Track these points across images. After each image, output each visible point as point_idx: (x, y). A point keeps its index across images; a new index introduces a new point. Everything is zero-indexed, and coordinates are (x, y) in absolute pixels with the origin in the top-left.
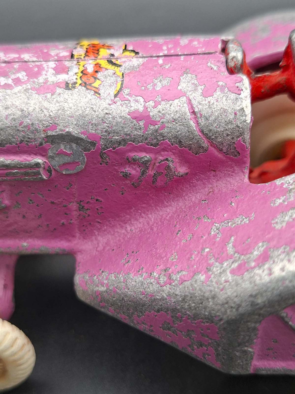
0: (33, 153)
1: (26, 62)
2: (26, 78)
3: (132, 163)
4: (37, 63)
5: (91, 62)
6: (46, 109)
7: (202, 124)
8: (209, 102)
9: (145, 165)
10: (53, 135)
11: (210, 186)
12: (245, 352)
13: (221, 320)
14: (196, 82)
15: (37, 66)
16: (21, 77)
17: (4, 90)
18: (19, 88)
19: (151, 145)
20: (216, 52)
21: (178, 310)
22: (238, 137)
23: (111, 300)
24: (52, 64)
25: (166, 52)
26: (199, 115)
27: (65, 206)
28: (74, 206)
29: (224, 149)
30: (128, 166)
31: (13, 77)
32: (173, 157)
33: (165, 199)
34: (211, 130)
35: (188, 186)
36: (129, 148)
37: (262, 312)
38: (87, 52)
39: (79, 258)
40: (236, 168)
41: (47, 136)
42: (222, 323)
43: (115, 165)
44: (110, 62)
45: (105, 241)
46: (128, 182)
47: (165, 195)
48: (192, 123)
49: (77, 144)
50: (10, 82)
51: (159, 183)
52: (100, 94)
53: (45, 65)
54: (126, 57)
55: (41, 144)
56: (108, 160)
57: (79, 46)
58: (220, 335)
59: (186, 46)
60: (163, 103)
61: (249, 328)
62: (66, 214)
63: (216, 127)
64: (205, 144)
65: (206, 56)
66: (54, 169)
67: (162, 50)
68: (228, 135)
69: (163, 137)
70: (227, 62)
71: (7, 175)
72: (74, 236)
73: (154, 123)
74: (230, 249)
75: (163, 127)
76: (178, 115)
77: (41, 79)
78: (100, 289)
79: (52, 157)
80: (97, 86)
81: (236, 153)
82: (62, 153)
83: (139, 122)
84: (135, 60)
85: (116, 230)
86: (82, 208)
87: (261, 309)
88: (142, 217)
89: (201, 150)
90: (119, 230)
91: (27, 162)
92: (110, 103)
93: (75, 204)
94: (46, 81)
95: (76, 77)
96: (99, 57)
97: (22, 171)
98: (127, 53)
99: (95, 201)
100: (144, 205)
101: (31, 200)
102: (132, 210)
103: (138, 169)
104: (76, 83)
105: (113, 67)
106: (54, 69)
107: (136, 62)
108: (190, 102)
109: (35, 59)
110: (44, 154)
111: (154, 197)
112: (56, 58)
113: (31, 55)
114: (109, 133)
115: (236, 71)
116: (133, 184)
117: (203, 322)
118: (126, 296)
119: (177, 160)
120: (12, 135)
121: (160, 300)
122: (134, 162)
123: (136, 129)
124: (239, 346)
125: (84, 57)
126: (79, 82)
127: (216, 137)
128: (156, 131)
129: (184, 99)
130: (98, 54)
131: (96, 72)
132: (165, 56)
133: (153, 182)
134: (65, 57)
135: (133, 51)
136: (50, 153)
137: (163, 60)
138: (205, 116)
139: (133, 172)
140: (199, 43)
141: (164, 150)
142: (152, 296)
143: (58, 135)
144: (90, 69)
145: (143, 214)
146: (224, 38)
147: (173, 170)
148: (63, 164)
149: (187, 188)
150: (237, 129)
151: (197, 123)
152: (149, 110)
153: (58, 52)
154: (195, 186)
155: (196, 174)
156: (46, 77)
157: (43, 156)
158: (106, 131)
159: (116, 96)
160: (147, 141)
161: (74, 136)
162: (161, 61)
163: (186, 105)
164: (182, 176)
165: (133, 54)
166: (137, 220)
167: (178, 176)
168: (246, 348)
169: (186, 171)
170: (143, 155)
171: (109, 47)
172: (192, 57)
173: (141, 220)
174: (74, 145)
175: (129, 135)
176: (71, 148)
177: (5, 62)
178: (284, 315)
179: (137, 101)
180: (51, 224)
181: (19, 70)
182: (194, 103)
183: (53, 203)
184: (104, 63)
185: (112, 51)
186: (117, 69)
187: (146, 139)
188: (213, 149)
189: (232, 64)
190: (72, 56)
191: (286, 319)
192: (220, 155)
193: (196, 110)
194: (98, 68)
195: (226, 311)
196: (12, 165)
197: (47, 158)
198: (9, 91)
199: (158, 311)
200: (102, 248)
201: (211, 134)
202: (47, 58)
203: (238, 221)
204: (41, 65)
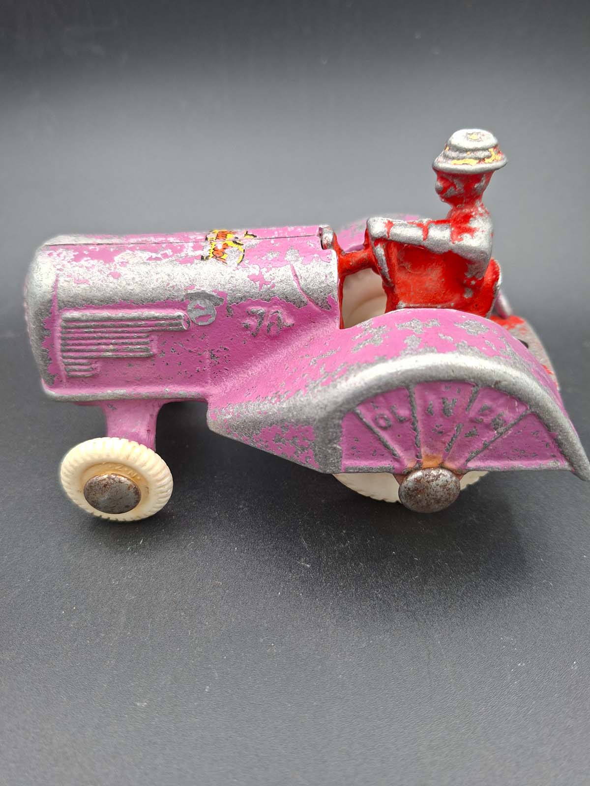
0: (176, 308)
1: (171, 243)
2: (171, 253)
3: (251, 316)
4: (180, 244)
5: (221, 242)
6: (187, 274)
7: (302, 283)
8: (307, 268)
9: (262, 316)
10: (192, 293)
11: (311, 335)
12: (335, 449)
13: (314, 420)
14: (298, 255)
15: (180, 246)
16: (168, 253)
17: (155, 261)
18: (167, 260)
19: (265, 300)
20: (314, 235)
21: (285, 420)
22: (329, 293)
23: (235, 425)
24: (191, 244)
25: (277, 236)
26: (299, 278)
27: (200, 355)
28: (207, 354)
29: (319, 303)
30: (248, 318)
31: (162, 252)
32: (282, 310)
33: (278, 347)
34: (308, 288)
35: (295, 336)
36: (248, 303)
37: (342, 409)
38: (217, 236)
39: (210, 400)
40: (329, 319)
41: (187, 294)
42: (315, 423)
43: (238, 318)
44: (235, 242)
45: (232, 385)
46: (248, 332)
47: (278, 344)
48: (295, 284)
49: (210, 299)
50: (159, 256)
51: (273, 332)
52: (226, 263)
53: (186, 245)
54: (247, 239)
55: (183, 300)
56: (233, 313)
57: (211, 233)
58: (315, 435)
59: (292, 232)
60: (273, 269)
61: (335, 425)
62: (200, 361)
63: (312, 286)
64: (305, 300)
65: (307, 237)
66: (192, 321)
67: (274, 234)
68: (321, 292)
69: (274, 293)
70: (321, 241)
71: (156, 326)
72: (207, 383)
73: (266, 283)
74: (322, 371)
75: (273, 286)
76: (284, 277)
77: (183, 254)
78: (227, 417)
79: (190, 311)
80: (225, 258)
81: (328, 307)
82: (197, 307)
83: (256, 283)
84: (253, 241)
85: (240, 376)
86: (213, 357)
87: (341, 406)
88: (261, 364)
89: (303, 304)
90: (242, 375)
91: (172, 315)
92: (235, 269)
93: (208, 353)
94: (187, 255)
95: (209, 252)
96: (226, 239)
97: (167, 322)
98: (248, 237)
99: (223, 349)
100: (262, 353)
101: (173, 349)
102: (252, 358)
103: (256, 320)
104: (209, 256)
105: (237, 245)
106: (193, 247)
107: (254, 242)
108: (293, 269)
109: (178, 241)
110: (185, 308)
111: (269, 346)
112: (194, 240)
113: (175, 238)
114: (234, 291)
115: (328, 247)
116: (252, 334)
117: (302, 426)
118: (247, 418)
119: (285, 313)
120: (161, 293)
121: (272, 415)
122: (252, 315)
123: (254, 288)
124: (329, 443)
125: (216, 239)
126: (212, 255)
127: (313, 293)
128: (269, 289)
129: (289, 266)
130: (226, 237)
131: (225, 249)
132: (275, 238)
133: (268, 331)
134: (201, 240)
135: (253, 235)
136: (189, 308)
137: (275, 241)
138: (304, 278)
139: (252, 323)
140: (302, 229)
141: (275, 304)
142: (266, 413)
143: (195, 293)
144: (220, 247)
145: (261, 361)
146: (321, 226)
147: (282, 321)
148: (199, 317)
149: (294, 337)
150: (328, 287)
151: (299, 283)
152: (263, 274)
153: (196, 236)
154: (300, 336)
155: (300, 325)
156: (187, 253)
157: (184, 310)
158: (231, 290)
159: (238, 264)
160: (262, 297)
161: (207, 294)
162: (272, 241)
163: (290, 271)
164: (289, 326)
165: (252, 237)
166: (256, 366)
167: (286, 326)
168: (335, 445)
169: (294, 322)
170: (259, 308)
171: (234, 233)
172: (296, 238)
173: (260, 366)
174: (207, 301)
175: (248, 292)
176: (205, 303)
177: (155, 243)
178: (358, 411)
179: (254, 268)
180: (188, 371)
181: (166, 248)
182: (296, 269)
183: (190, 351)
184: (230, 243)
185: (236, 236)
186: (240, 247)
187: (261, 296)
188: (311, 303)
189: (325, 242)
190: (206, 239)
191: (361, 416)
192: (317, 309)
193: (298, 274)
194: (226, 246)
195: (318, 412)
196: (160, 317)
197: (187, 312)
198: (159, 262)
199: (271, 425)
200: (229, 390)
201: (309, 291)
202: (187, 240)
203: (329, 353)
204: (183, 245)
